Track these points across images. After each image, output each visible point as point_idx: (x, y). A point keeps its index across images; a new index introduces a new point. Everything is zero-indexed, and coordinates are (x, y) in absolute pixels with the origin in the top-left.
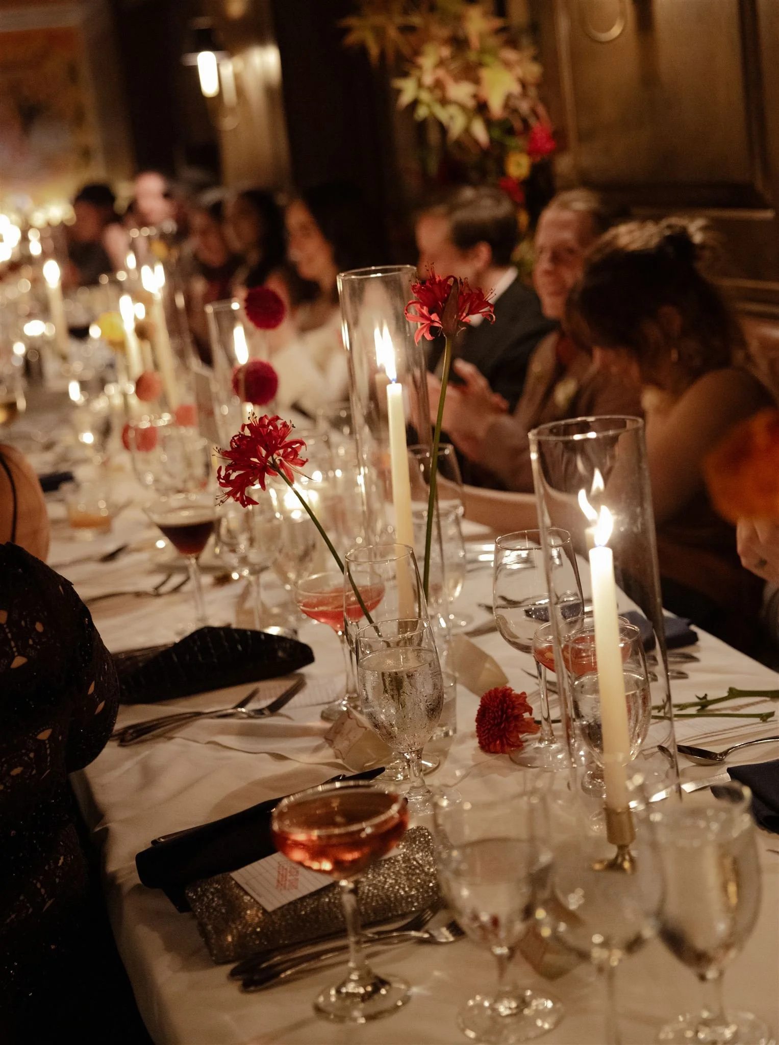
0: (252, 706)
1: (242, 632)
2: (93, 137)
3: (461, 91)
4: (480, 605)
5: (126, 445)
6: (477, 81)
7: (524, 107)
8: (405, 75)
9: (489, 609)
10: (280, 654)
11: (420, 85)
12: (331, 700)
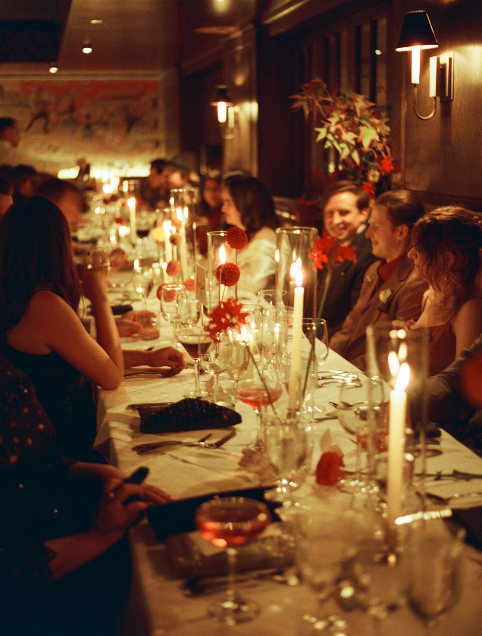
0: (208, 442)
1: (206, 403)
2: (161, 136)
3: (349, 137)
4: (330, 403)
5: (159, 296)
6: (358, 132)
7: (380, 147)
8: (322, 126)
9: (335, 405)
10: (225, 417)
11: (328, 132)
12: (248, 443)
